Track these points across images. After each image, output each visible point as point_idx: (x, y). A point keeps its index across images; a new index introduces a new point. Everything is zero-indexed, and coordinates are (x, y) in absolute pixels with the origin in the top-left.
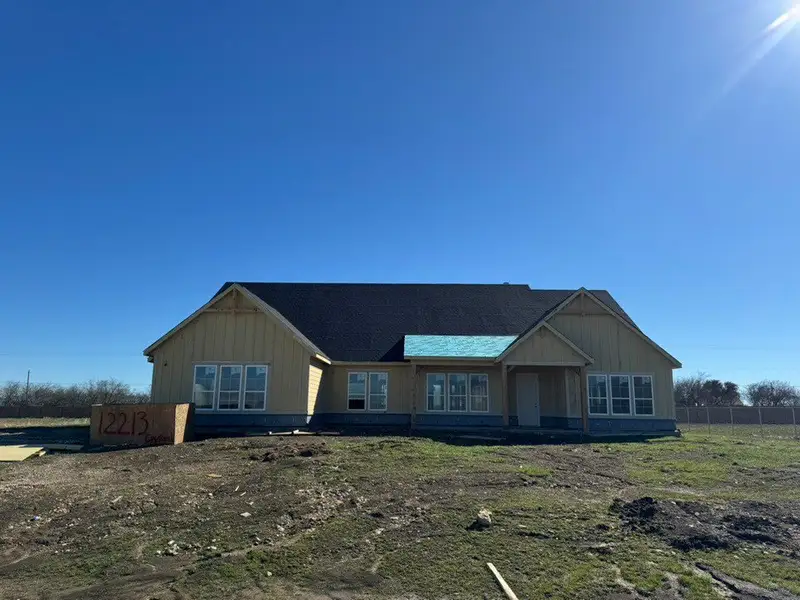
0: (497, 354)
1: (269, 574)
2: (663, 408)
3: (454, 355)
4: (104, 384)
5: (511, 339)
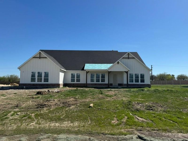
0: (107, 68)
1: (39, 118)
2: (147, 81)
3: (96, 69)
4: (12, 76)
5: (111, 65)
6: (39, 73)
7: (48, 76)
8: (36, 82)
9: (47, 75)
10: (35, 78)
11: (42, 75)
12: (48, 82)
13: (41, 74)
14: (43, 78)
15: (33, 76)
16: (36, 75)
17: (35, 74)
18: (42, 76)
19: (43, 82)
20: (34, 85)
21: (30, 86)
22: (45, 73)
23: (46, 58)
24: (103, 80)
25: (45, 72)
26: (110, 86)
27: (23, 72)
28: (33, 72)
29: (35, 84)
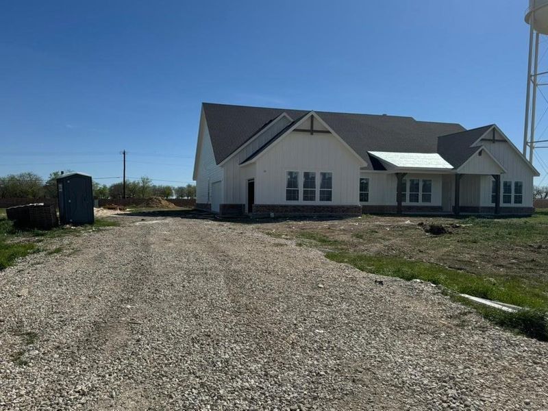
6: (306, 175)
7: (331, 184)
8: (301, 202)
9: (327, 180)
10: (298, 191)
11: (314, 182)
12: (331, 200)
13: (314, 178)
14: (318, 189)
15: (292, 182)
16: (301, 181)
17: (296, 178)
18: (315, 185)
19: (317, 202)
20: (296, 208)
21: (286, 211)
22: (324, 175)
23: (329, 132)
24: (427, 198)
25: (322, 173)
26: (461, 214)
27: (265, 171)
28: (290, 173)
29: (298, 206)
